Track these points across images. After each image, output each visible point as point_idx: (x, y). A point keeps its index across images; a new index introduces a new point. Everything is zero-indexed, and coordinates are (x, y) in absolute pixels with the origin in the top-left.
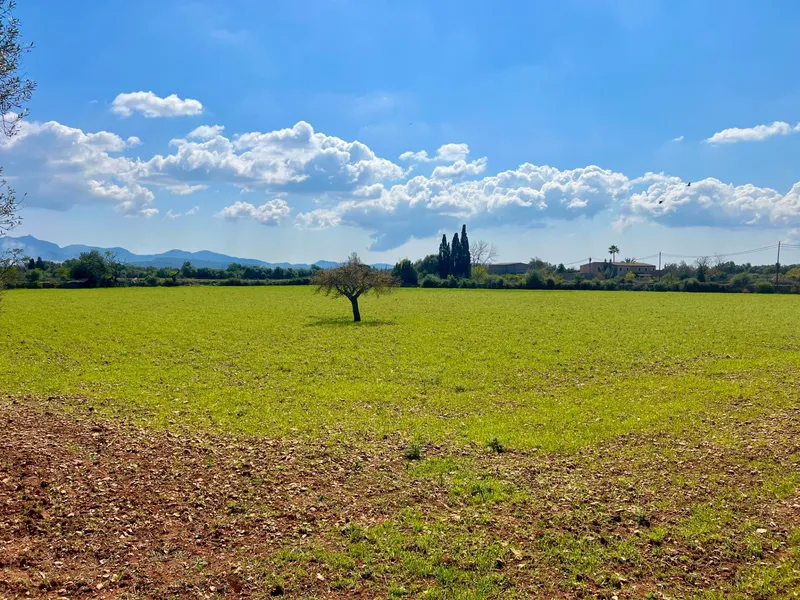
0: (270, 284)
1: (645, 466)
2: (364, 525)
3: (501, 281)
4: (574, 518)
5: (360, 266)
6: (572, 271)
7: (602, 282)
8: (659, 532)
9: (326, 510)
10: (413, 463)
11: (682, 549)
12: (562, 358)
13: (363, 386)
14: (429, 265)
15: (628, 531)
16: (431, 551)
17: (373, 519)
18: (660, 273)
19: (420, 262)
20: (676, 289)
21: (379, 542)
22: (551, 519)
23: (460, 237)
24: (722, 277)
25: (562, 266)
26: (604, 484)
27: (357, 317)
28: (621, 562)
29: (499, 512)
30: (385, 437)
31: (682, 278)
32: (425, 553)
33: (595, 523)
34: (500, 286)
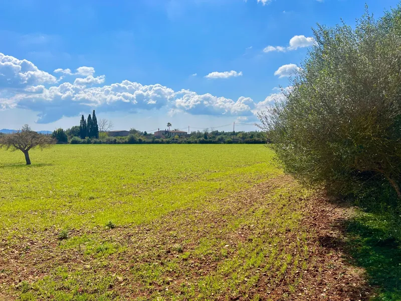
1: (182, 225)
2: (31, 282)
3: (115, 140)
4: (149, 255)
5: (30, 132)
6: (150, 135)
7: (164, 140)
8: (187, 253)
9: (6, 277)
10: (63, 242)
11: (197, 260)
12: (145, 177)
13: (31, 202)
14: (73, 132)
15: (173, 257)
16: (72, 287)
17: (37, 277)
18: (189, 136)
19: (69, 129)
20: (196, 143)
21: (41, 289)
22: (138, 258)
23: (92, 117)
24: (214, 137)
25: (145, 132)
26: (163, 236)
27: (28, 162)
28: (170, 272)
29: (111, 259)
30: (46, 230)
31: (198, 138)
32: (69, 289)
33: (159, 256)
34: (115, 142)
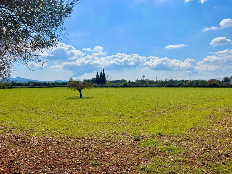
0: (44, 87)
3: (116, 85)
7: (141, 85)
14: (93, 81)
18: (155, 82)
19: (90, 80)
20: (160, 87)
23: (102, 73)
25: (130, 81)
31: (161, 84)
34: (115, 87)
